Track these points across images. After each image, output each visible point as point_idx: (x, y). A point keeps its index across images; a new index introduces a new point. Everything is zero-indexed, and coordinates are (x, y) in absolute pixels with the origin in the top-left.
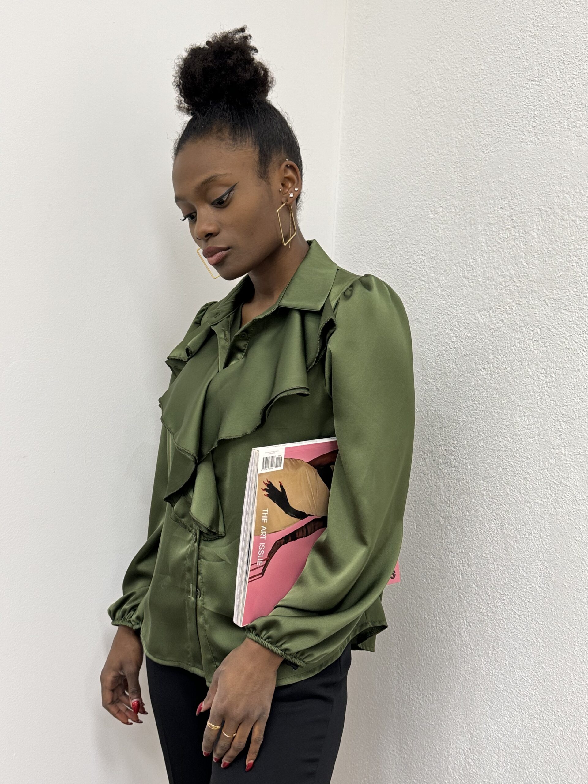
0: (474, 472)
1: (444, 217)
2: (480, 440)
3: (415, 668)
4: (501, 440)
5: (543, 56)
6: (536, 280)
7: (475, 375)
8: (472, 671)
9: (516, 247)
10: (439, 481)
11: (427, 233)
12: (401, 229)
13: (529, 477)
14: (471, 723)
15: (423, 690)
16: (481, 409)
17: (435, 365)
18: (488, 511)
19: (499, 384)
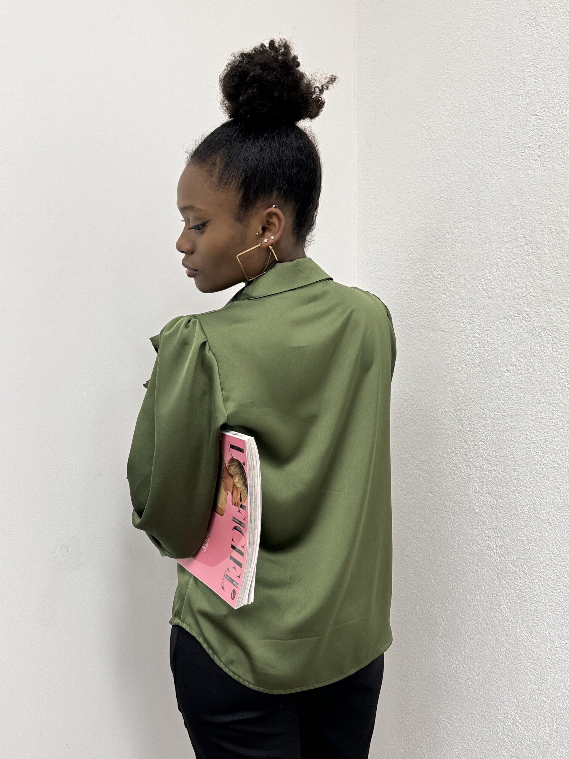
0: (505, 464)
1: (460, 237)
2: (508, 435)
3: (460, 644)
4: (528, 434)
5: (543, 94)
6: (551, 290)
7: (499, 377)
8: (515, 642)
9: (530, 262)
10: (471, 473)
11: (445, 252)
12: (419, 248)
13: (557, 465)
14: (517, 690)
15: (469, 663)
16: (507, 407)
17: (461, 369)
18: (520, 498)
19: (523, 384)
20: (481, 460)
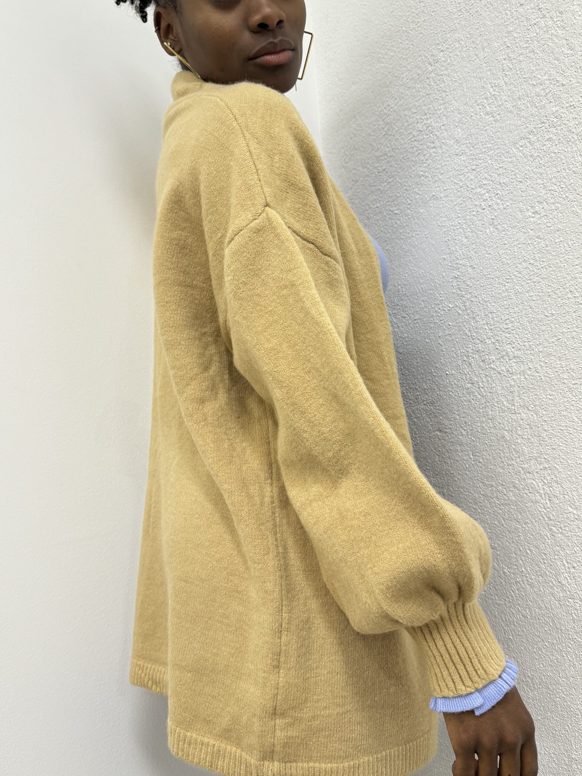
7: (523, 228)
9: (552, 39)
19: (561, 222)
20: (507, 360)
